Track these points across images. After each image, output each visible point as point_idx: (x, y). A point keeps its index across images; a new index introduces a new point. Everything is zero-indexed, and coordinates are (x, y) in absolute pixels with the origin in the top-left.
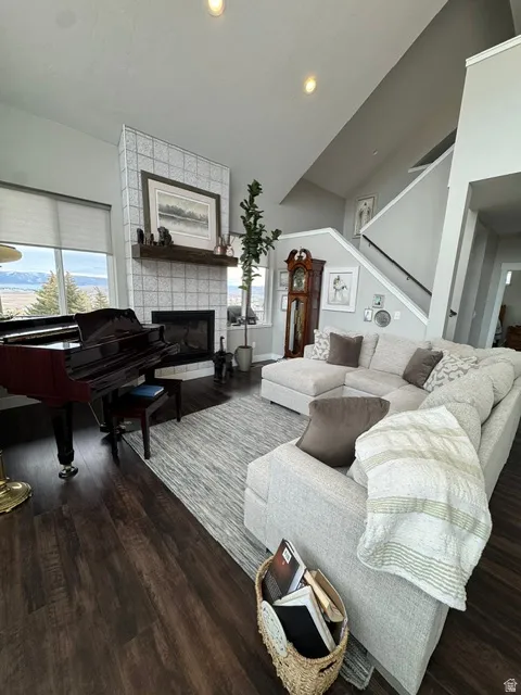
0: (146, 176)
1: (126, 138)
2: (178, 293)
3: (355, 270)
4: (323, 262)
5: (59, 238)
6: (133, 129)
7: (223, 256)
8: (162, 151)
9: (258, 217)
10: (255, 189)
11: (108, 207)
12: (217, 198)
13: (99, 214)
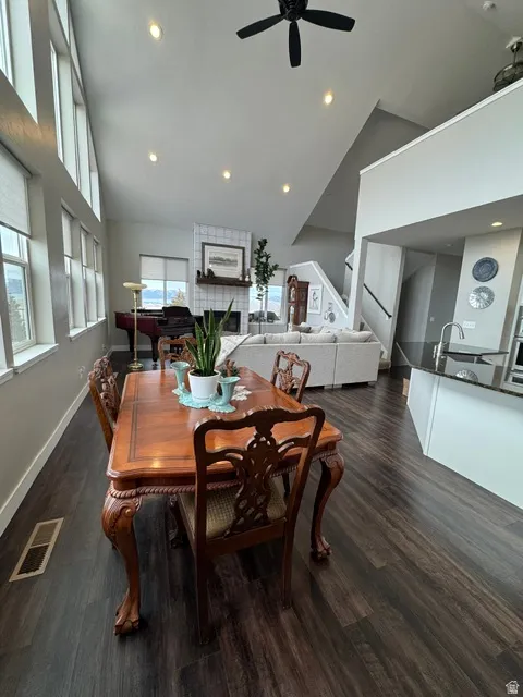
0: (204, 244)
1: (196, 229)
2: (218, 301)
3: (320, 287)
4: (308, 283)
5: (165, 275)
6: (199, 224)
7: (244, 281)
8: (212, 231)
9: (268, 257)
10: (263, 243)
11: (187, 260)
12: (243, 249)
13: (184, 263)
